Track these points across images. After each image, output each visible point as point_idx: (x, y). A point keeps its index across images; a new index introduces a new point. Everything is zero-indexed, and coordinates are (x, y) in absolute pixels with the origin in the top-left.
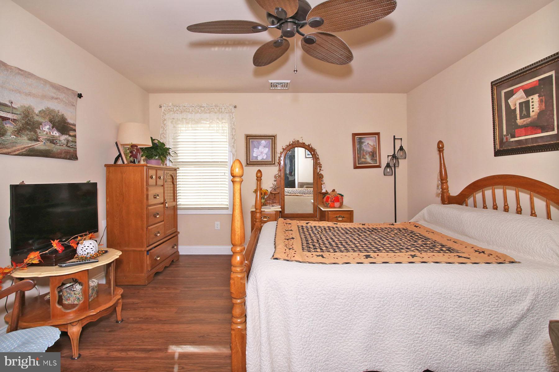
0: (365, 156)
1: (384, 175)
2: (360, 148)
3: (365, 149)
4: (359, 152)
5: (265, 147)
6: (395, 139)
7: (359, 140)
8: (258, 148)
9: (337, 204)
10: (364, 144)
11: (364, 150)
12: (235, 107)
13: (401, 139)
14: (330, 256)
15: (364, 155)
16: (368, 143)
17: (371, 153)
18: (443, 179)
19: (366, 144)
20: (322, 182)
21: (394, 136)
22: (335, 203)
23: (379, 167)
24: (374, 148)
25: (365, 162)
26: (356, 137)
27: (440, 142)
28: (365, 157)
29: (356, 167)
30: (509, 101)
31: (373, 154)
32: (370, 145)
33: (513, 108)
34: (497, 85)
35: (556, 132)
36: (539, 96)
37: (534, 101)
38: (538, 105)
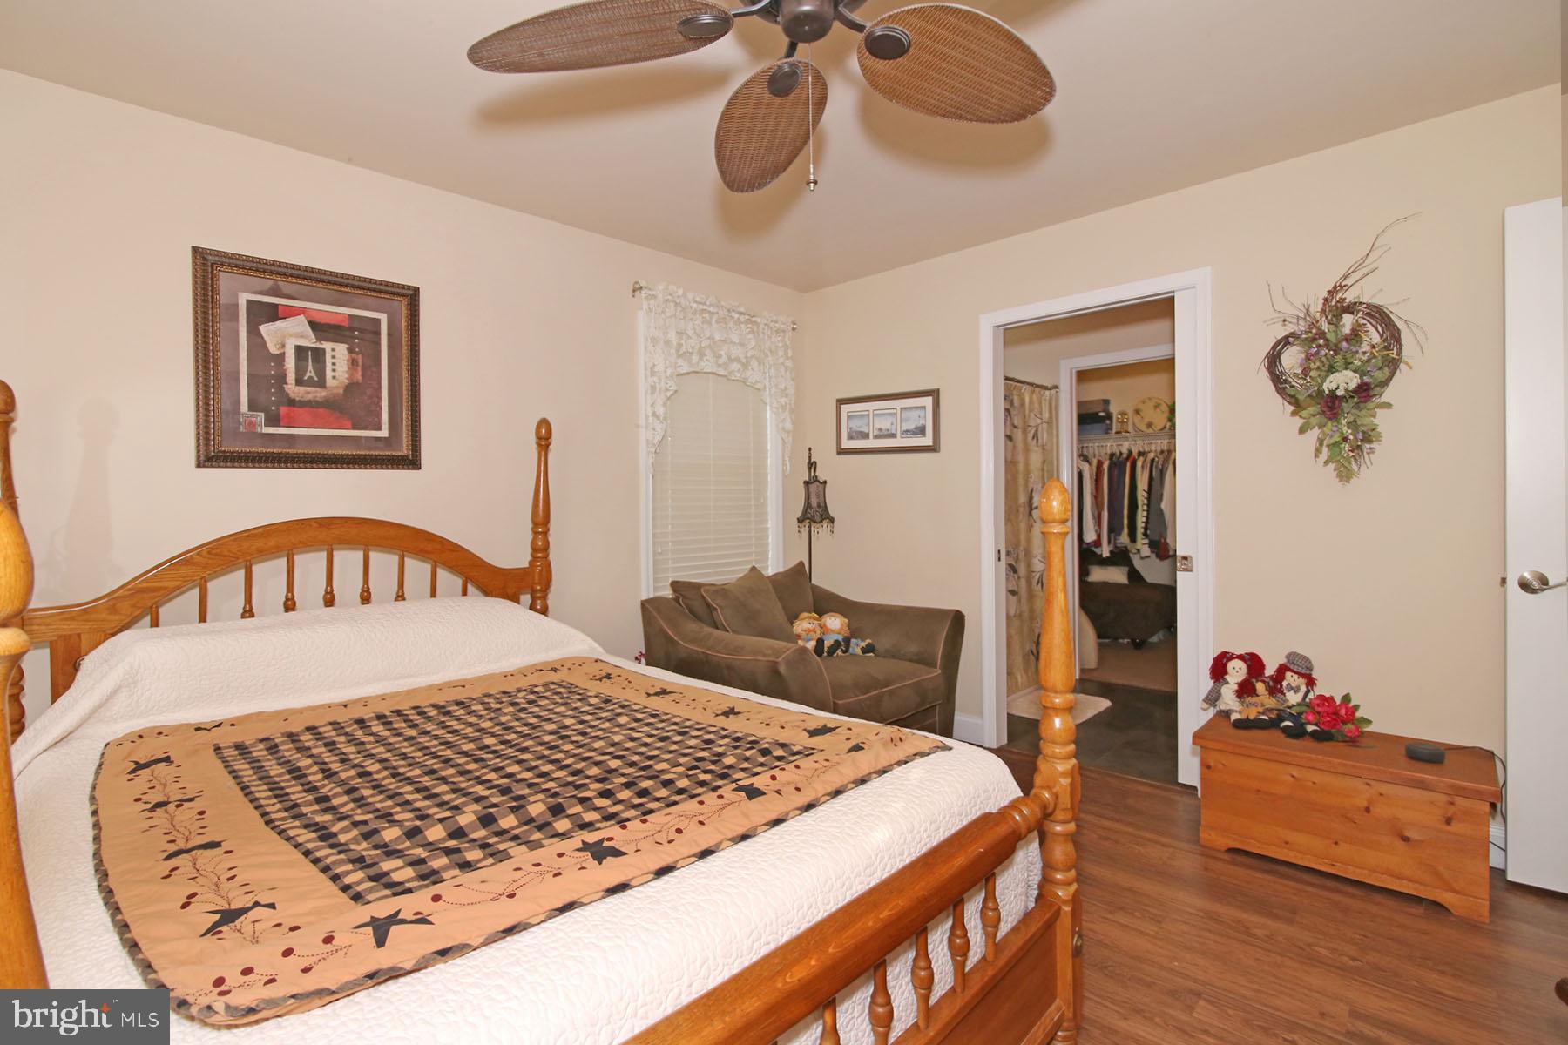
30: (261, 329)
33: (273, 350)
34: (222, 268)
35: (384, 433)
36: (351, 350)
37: (338, 357)
38: (345, 368)
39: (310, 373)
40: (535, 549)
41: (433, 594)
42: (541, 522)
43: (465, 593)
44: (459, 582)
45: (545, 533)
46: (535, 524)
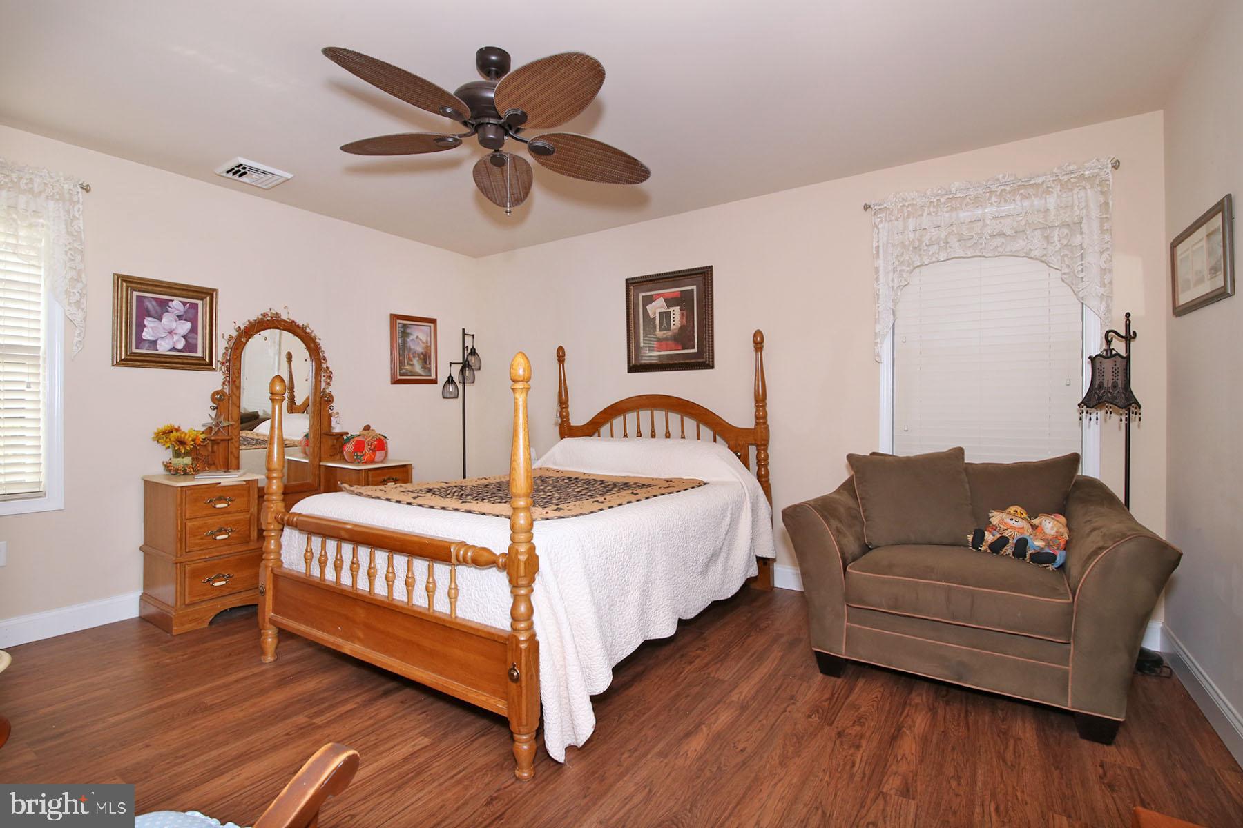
0: (412, 361)
1: (444, 397)
2: (404, 343)
3: (412, 347)
4: (401, 352)
5: (180, 317)
6: (464, 334)
7: (402, 330)
8: (160, 319)
9: (379, 455)
10: (411, 338)
11: (410, 349)
12: (87, 189)
13: (473, 336)
14: (575, 506)
15: (410, 359)
16: (417, 337)
17: (422, 356)
18: (563, 402)
19: (414, 337)
20: (330, 411)
21: (464, 330)
22: (377, 452)
23: (434, 382)
24: (427, 346)
25: (411, 372)
26: (399, 321)
27: (561, 349)
28: (411, 363)
29: (396, 382)
30: (647, 307)
31: (425, 359)
32: (421, 340)
33: (652, 317)
34: (633, 284)
35: (696, 350)
36: (680, 309)
37: (676, 312)
38: (679, 319)
39: (665, 324)
40: (757, 418)
41: (699, 438)
42: (760, 400)
43: (715, 441)
44: (711, 433)
45: (764, 406)
46: (757, 401)
